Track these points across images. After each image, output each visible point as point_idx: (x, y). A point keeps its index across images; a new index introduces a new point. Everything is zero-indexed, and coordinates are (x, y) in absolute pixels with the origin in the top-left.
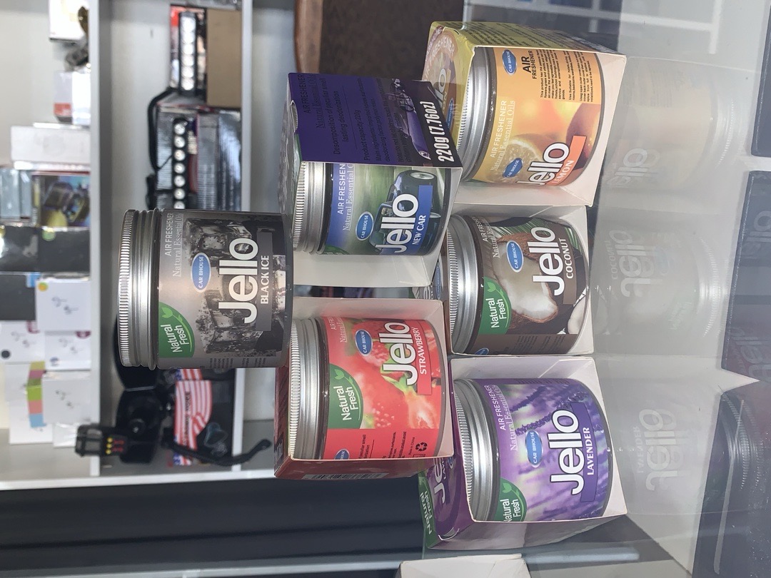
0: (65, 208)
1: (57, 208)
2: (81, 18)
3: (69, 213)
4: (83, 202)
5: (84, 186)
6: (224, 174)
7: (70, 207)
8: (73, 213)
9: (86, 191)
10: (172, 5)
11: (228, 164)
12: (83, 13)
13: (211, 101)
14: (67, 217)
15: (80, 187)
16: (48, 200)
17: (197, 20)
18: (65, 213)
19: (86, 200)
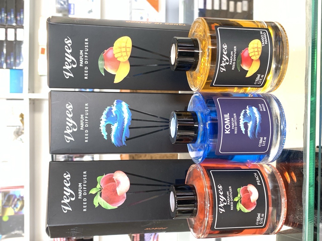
0: (13, 206)
1: (9, 206)
2: (21, 118)
3: (15, 208)
4: (21, 202)
5: (22, 195)
7: (15, 206)
8: (17, 208)
9: (22, 198)
12: (22, 116)
14: (14, 210)
15: (20, 196)
16: (5, 203)
18: (13, 208)
19: (23, 201)
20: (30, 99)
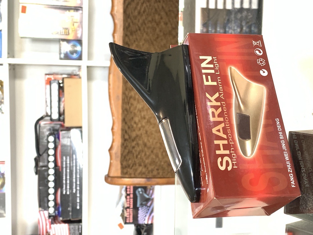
6: (74, 161)
9: (3, 174)
10: (46, 74)
11: (76, 156)
12: (1, 83)
13: (67, 124)
17: (59, 84)
19: (4, 178)
20: (10, 64)
